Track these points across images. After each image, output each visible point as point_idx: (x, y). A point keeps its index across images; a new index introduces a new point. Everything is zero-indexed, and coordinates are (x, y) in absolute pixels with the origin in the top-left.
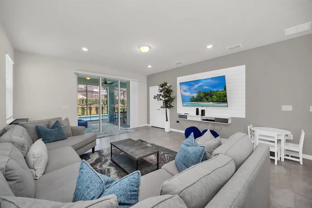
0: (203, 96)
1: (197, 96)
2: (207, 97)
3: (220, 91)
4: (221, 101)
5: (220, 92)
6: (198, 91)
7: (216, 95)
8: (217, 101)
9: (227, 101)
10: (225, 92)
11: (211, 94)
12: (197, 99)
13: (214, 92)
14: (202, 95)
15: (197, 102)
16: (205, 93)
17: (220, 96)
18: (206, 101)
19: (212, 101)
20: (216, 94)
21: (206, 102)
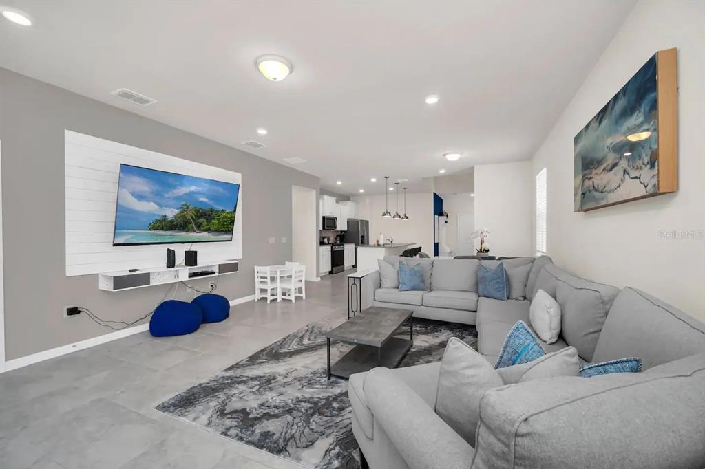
0: (192, 217)
1: (175, 216)
2: (201, 220)
3: (227, 211)
4: (223, 231)
5: (227, 213)
6: (183, 203)
7: (218, 219)
8: (217, 231)
9: (232, 230)
10: (233, 215)
11: (209, 215)
12: (174, 223)
13: (217, 211)
14: (189, 215)
15: (172, 230)
16: (197, 211)
17: (224, 221)
18: (195, 229)
19: (209, 230)
20: (219, 216)
21: (194, 231)
